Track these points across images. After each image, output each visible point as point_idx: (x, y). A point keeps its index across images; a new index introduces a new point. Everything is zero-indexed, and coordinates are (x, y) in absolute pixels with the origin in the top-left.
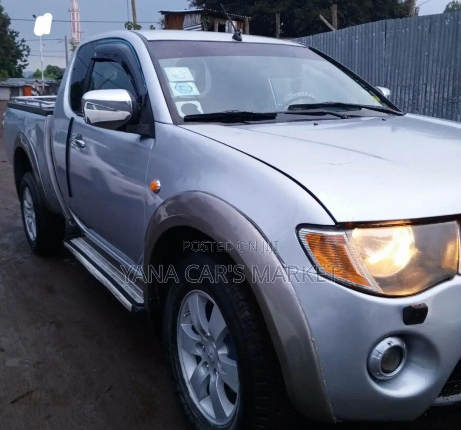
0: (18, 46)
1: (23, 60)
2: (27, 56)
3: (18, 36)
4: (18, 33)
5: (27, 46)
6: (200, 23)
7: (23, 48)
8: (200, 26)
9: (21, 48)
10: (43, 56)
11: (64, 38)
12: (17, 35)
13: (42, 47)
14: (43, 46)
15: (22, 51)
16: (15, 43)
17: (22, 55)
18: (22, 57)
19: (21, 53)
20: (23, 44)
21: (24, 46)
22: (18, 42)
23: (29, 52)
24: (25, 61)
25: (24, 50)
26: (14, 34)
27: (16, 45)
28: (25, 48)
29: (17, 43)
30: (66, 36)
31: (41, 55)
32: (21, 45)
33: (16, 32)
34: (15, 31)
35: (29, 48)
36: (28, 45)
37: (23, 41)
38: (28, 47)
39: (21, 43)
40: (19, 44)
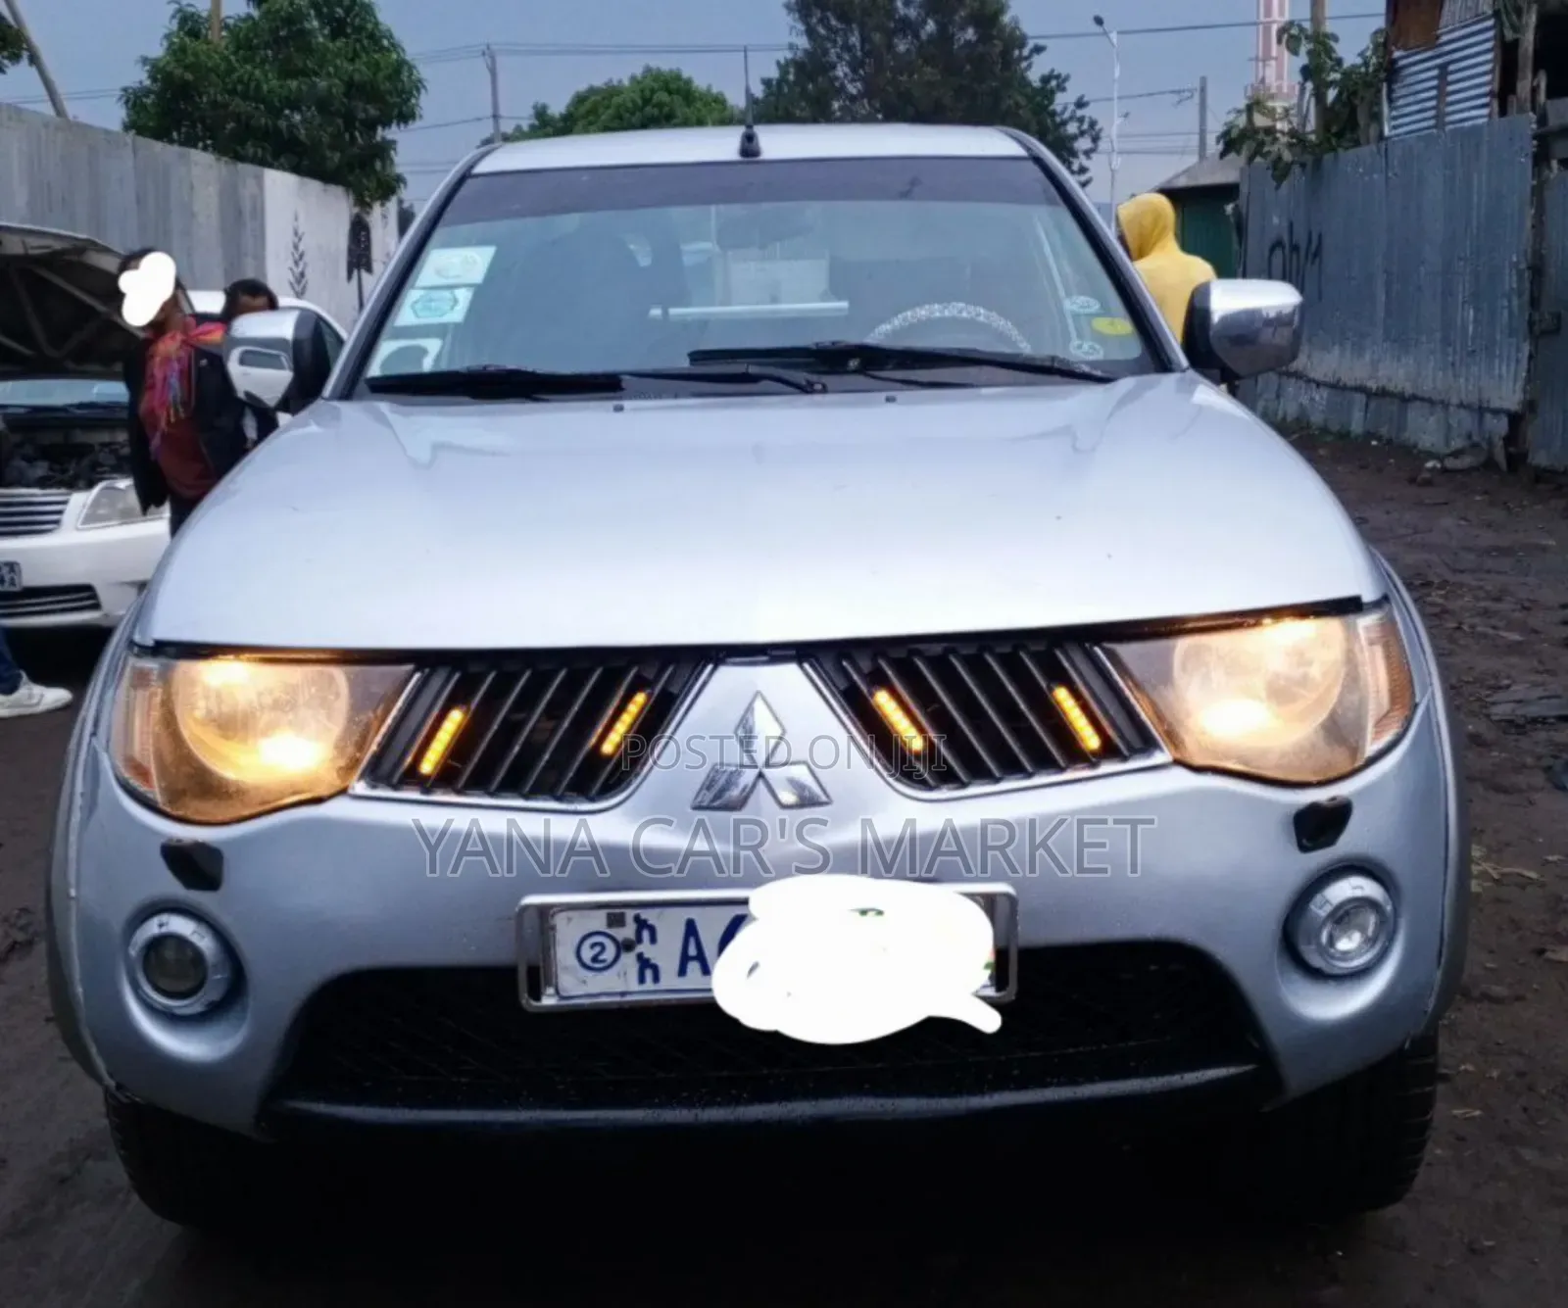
0: (1064, 123)
1: (1075, 167)
2: (1088, 153)
3: (1064, 90)
4: (1067, 78)
5: (1090, 118)
6: (1490, 12)
7: (1079, 128)
8: (1490, 23)
9: (1072, 128)
10: (1120, 153)
11: (1197, 85)
12: (1061, 88)
13: (1118, 121)
14: (1121, 119)
15: (1075, 138)
16: (1053, 114)
17: (1074, 154)
18: (1071, 159)
19: (1068, 145)
20: (1079, 113)
21: (1081, 120)
22: (1065, 108)
23: (1095, 139)
24: (1083, 170)
25: (1082, 133)
26: (1054, 83)
27: (1058, 119)
28: (1085, 126)
29: (1063, 112)
30: (1203, 80)
31: (1113, 151)
32: (1071, 118)
33: (1058, 77)
34: (1056, 73)
35: (1097, 127)
36: (1095, 117)
37: (1081, 104)
38: (1093, 124)
39: (1074, 112)
40: (1066, 115)
